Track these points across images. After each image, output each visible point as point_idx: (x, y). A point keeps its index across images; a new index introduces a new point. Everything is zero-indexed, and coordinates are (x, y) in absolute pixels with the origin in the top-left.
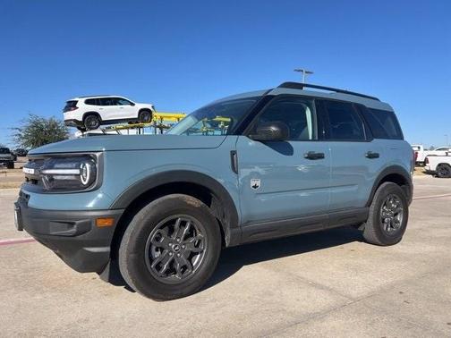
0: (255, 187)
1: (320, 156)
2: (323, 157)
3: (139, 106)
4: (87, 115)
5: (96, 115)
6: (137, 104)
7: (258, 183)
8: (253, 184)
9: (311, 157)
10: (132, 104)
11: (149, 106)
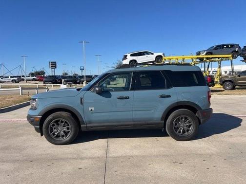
0: (91, 110)
1: (127, 98)
2: (129, 98)
3: (156, 54)
4: (131, 61)
5: (135, 61)
6: (155, 54)
7: (93, 109)
8: (90, 109)
9: (121, 98)
10: (152, 54)
11: (161, 54)
